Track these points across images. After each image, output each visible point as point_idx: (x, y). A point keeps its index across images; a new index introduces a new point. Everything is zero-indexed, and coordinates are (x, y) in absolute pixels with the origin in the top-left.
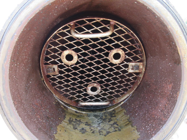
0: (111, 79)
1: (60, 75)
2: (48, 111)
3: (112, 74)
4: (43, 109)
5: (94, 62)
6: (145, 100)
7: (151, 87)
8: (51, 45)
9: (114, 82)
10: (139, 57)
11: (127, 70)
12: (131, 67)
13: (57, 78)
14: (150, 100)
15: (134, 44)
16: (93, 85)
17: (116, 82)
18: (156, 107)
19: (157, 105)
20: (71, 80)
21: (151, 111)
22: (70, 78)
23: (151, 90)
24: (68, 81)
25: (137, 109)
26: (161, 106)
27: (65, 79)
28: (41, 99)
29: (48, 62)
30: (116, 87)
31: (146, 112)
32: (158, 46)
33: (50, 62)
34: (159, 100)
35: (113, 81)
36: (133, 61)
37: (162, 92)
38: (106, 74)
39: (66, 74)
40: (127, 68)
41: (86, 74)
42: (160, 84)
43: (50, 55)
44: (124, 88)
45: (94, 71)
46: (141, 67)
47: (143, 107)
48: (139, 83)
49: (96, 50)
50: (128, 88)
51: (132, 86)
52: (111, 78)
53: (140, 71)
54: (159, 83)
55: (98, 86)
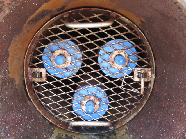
0: (112, 91)
1: (48, 82)
2: (30, 127)
3: (113, 83)
4: (23, 125)
5: (90, 66)
6: (154, 118)
7: (162, 102)
8: (41, 43)
9: (116, 96)
10: (145, 61)
11: (132, 78)
12: (137, 74)
13: (44, 87)
14: (160, 120)
15: (139, 45)
16: (89, 98)
17: (118, 95)
18: (168, 132)
19: (170, 129)
20: (62, 91)
21: (161, 136)
22: (60, 87)
23: (162, 106)
24: (57, 92)
25: (142, 128)
26: (177, 133)
27: (53, 89)
28: (21, 112)
29: (35, 65)
30: (119, 103)
31: (155, 136)
32: (176, 51)
33: (36, 65)
34: (173, 123)
35: (115, 94)
36: (139, 66)
37: (179, 113)
38: (106, 83)
39: (56, 81)
40: (132, 76)
41: (80, 82)
42: (175, 101)
43: (38, 56)
44: (130, 104)
45: (91, 78)
46: (150, 74)
47: (150, 127)
48: (149, 96)
49: (93, 50)
50: (135, 104)
51: (139, 102)
52: (112, 89)
53: (149, 80)
54: (173, 99)
55: (96, 100)
